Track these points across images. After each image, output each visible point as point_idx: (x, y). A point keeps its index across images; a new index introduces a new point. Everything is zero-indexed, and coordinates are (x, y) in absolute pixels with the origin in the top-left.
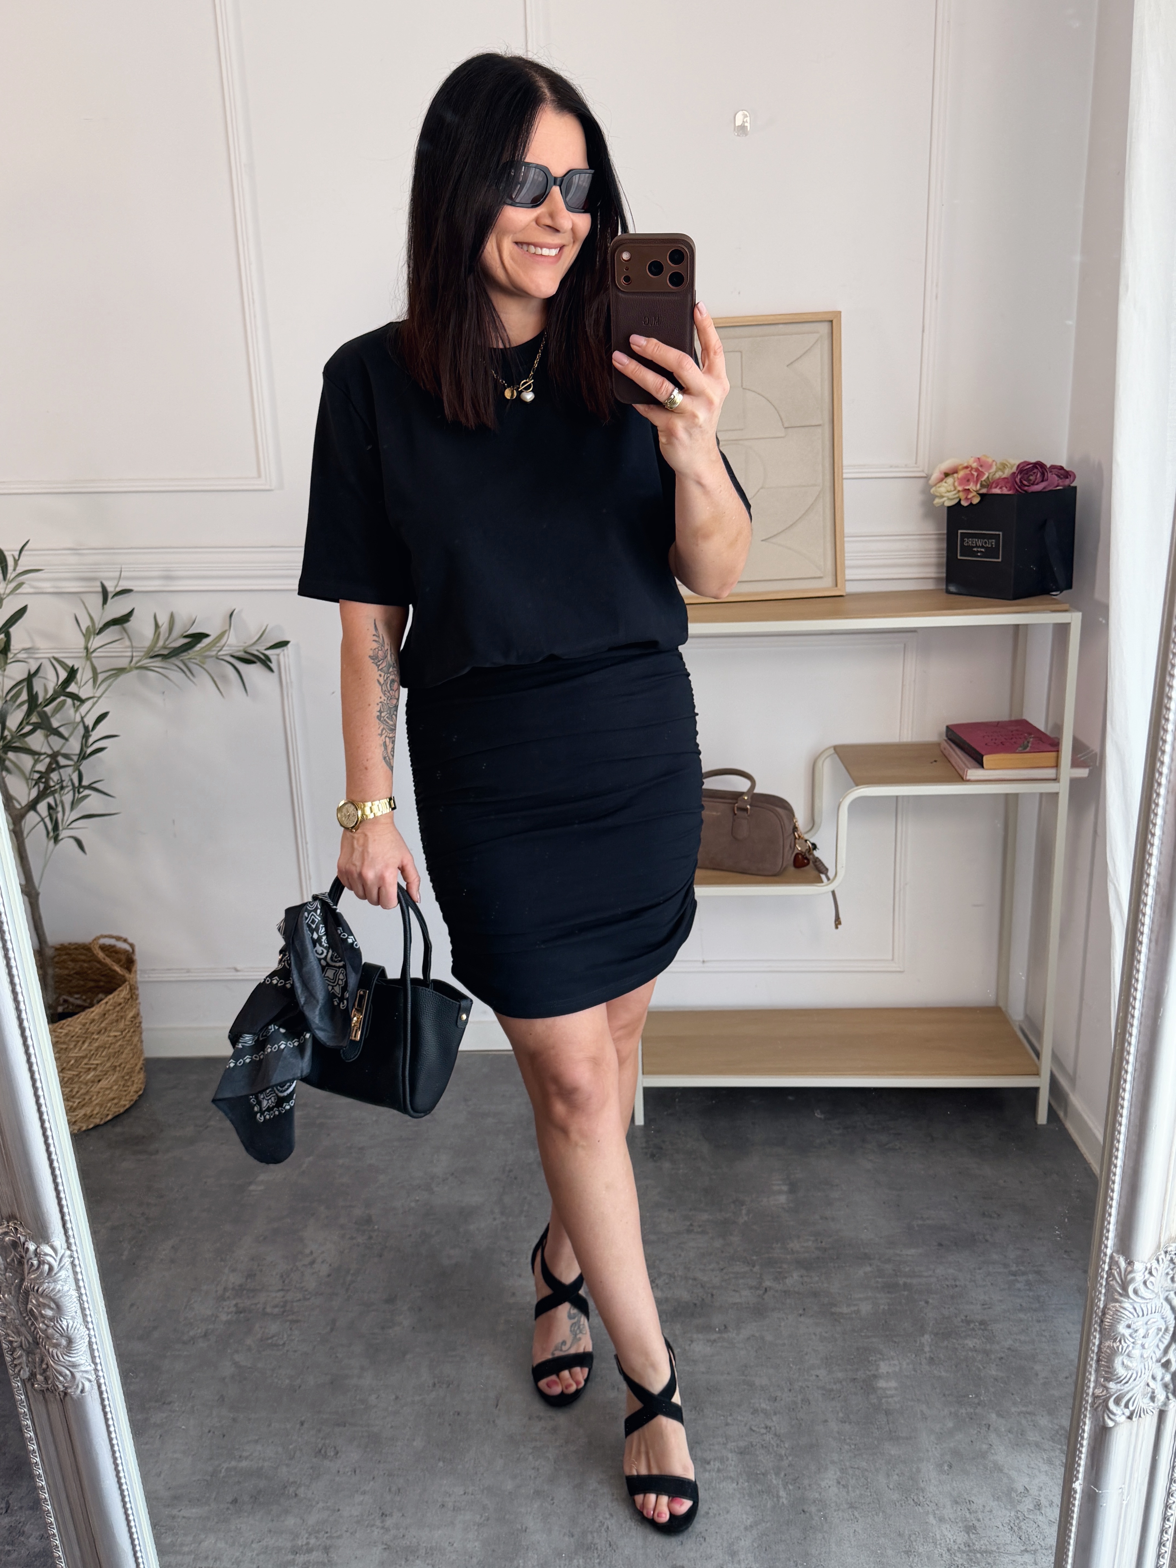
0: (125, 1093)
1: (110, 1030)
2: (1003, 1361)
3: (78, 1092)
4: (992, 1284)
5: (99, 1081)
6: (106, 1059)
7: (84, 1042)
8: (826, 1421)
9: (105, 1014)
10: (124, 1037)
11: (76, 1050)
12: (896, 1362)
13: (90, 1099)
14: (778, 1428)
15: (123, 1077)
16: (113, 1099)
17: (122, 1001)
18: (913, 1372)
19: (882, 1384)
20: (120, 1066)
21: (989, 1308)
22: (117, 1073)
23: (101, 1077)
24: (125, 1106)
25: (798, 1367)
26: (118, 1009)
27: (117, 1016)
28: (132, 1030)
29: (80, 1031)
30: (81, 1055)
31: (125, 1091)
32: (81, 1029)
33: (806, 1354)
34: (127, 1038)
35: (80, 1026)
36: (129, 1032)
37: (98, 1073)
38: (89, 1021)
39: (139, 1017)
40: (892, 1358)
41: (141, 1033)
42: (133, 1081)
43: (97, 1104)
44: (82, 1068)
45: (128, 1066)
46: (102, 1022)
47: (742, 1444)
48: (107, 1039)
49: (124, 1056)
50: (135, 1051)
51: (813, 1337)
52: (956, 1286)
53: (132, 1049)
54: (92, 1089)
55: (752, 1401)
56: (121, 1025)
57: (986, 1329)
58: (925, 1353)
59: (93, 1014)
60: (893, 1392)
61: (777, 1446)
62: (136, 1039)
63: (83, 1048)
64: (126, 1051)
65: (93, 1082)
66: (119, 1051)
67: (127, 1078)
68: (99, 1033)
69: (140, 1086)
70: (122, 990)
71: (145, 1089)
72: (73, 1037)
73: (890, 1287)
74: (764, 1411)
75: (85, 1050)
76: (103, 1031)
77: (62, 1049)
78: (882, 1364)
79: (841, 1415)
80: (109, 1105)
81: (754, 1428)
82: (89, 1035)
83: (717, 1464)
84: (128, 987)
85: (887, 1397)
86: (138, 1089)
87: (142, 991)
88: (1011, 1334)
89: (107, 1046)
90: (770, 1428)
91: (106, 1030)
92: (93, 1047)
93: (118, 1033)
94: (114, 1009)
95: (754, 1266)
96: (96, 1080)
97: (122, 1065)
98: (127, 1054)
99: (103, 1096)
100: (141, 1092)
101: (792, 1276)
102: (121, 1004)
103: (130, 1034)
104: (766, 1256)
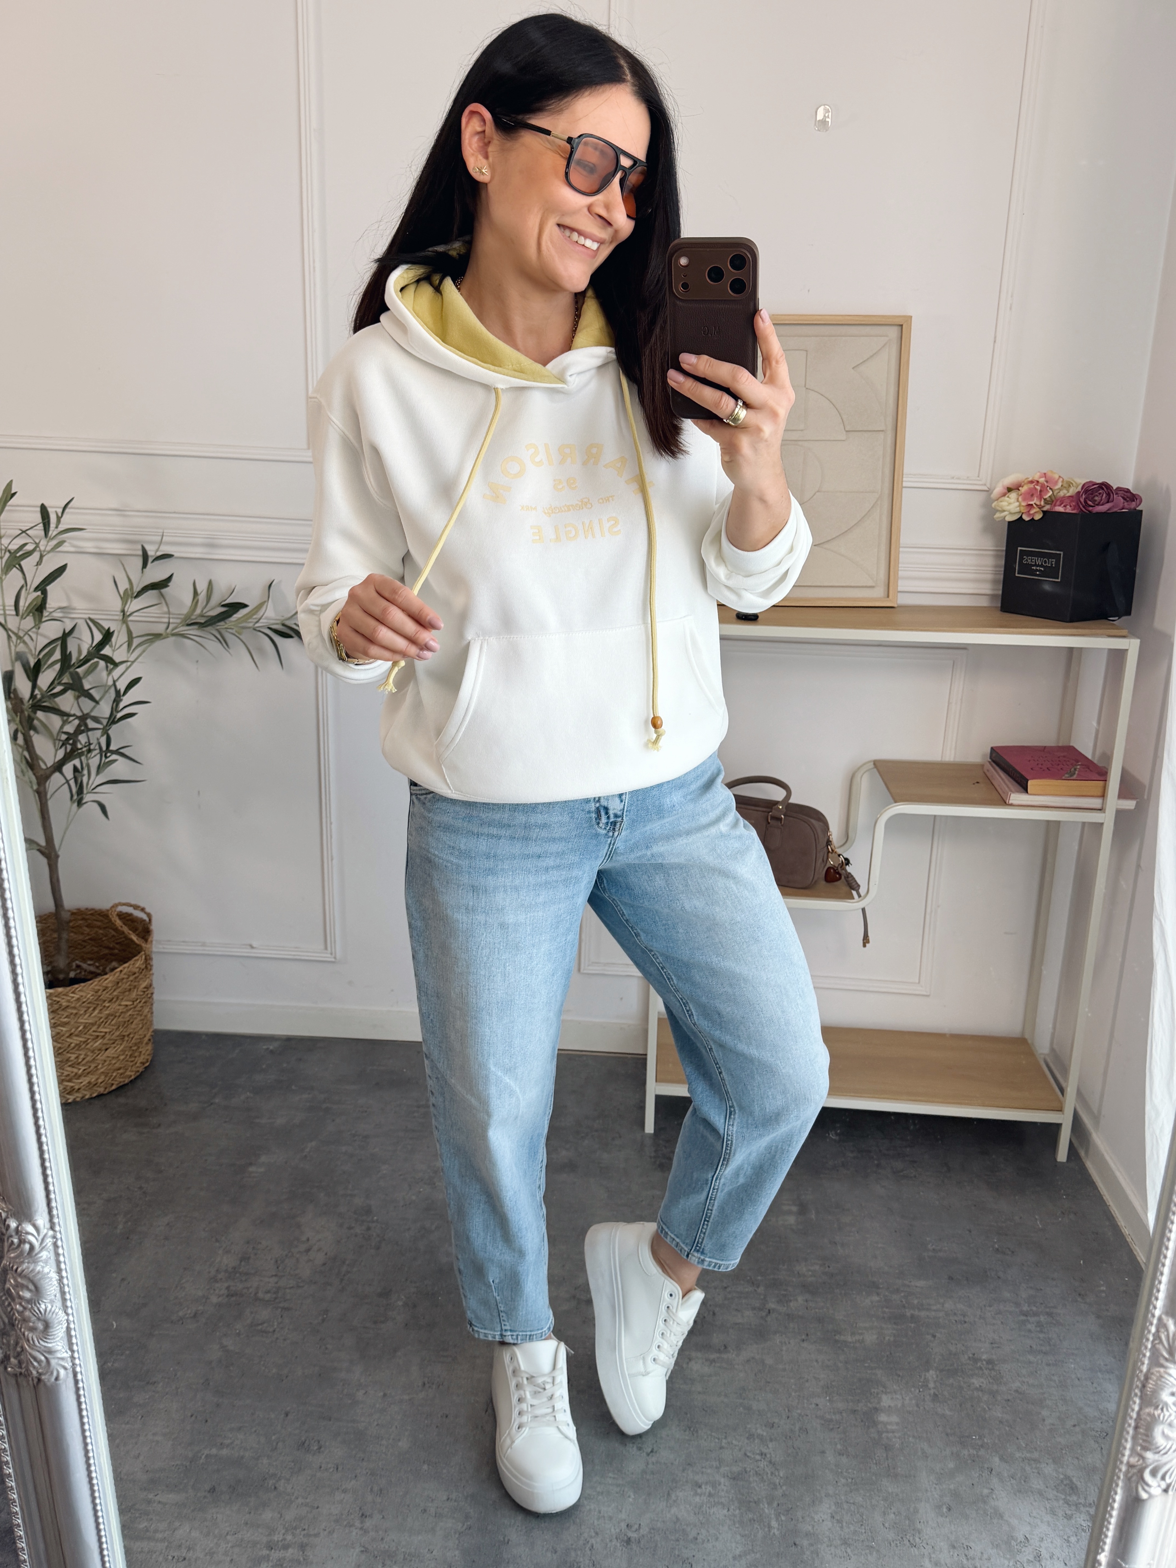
0: (132, 1064)
1: (122, 999)
2: (1010, 1403)
4: (1002, 1323)
5: (106, 1050)
6: (115, 1028)
7: (94, 1009)
8: (823, 1452)
9: (118, 983)
10: (135, 1007)
11: (86, 1017)
12: (899, 1396)
13: (95, 1067)
14: (773, 1455)
15: (131, 1047)
16: (119, 1069)
17: (137, 970)
18: (916, 1408)
19: (883, 1418)
20: (128, 1035)
21: (998, 1347)
22: (125, 1042)
23: (108, 1046)
24: (130, 1076)
25: (798, 1394)
26: (131, 978)
27: (130, 985)
28: (143, 1001)
29: (91, 999)
30: (90, 1021)
31: (132, 1061)
32: (92, 995)
33: (807, 1381)
34: (138, 1008)
35: (91, 993)
36: (140, 1002)
37: (105, 1041)
38: (102, 989)
39: (151, 988)
40: (895, 1392)
41: (150, 1004)
42: (141, 1052)
43: (103, 1073)
44: (90, 1036)
45: (137, 1037)
46: (115, 990)
47: (735, 1469)
48: (118, 1007)
49: (133, 1026)
50: (145, 1022)
51: (815, 1364)
52: (965, 1322)
53: (141, 1020)
54: (100, 1057)
55: (749, 1426)
56: (134, 995)
57: (993, 1369)
58: (930, 1389)
59: (106, 982)
60: (895, 1427)
61: (772, 1474)
63: (93, 1015)
64: (136, 1022)
65: (100, 1049)
66: (129, 1021)
67: (134, 1048)
68: (110, 1001)
69: (147, 1057)
70: (138, 960)
71: (151, 1061)
72: (84, 1002)
73: (897, 1319)
74: (760, 1437)
75: (95, 1016)
76: (114, 1000)
77: (72, 1014)
78: (884, 1397)
80: (114, 1074)
81: (748, 1454)
82: (100, 1003)
83: (709, 1488)
84: (144, 957)
85: (888, 1432)
86: (145, 1061)
87: (155, 962)
88: (1019, 1376)
89: (118, 1014)
90: (765, 1455)
91: (118, 998)
92: (103, 1015)
93: (129, 1003)
94: (128, 978)
95: (758, 1287)
96: (104, 1048)
97: (131, 1036)
98: (137, 1024)
99: (109, 1065)
100: (147, 1064)
101: (797, 1300)
102: (135, 974)
103: (141, 1004)
104: (772, 1277)
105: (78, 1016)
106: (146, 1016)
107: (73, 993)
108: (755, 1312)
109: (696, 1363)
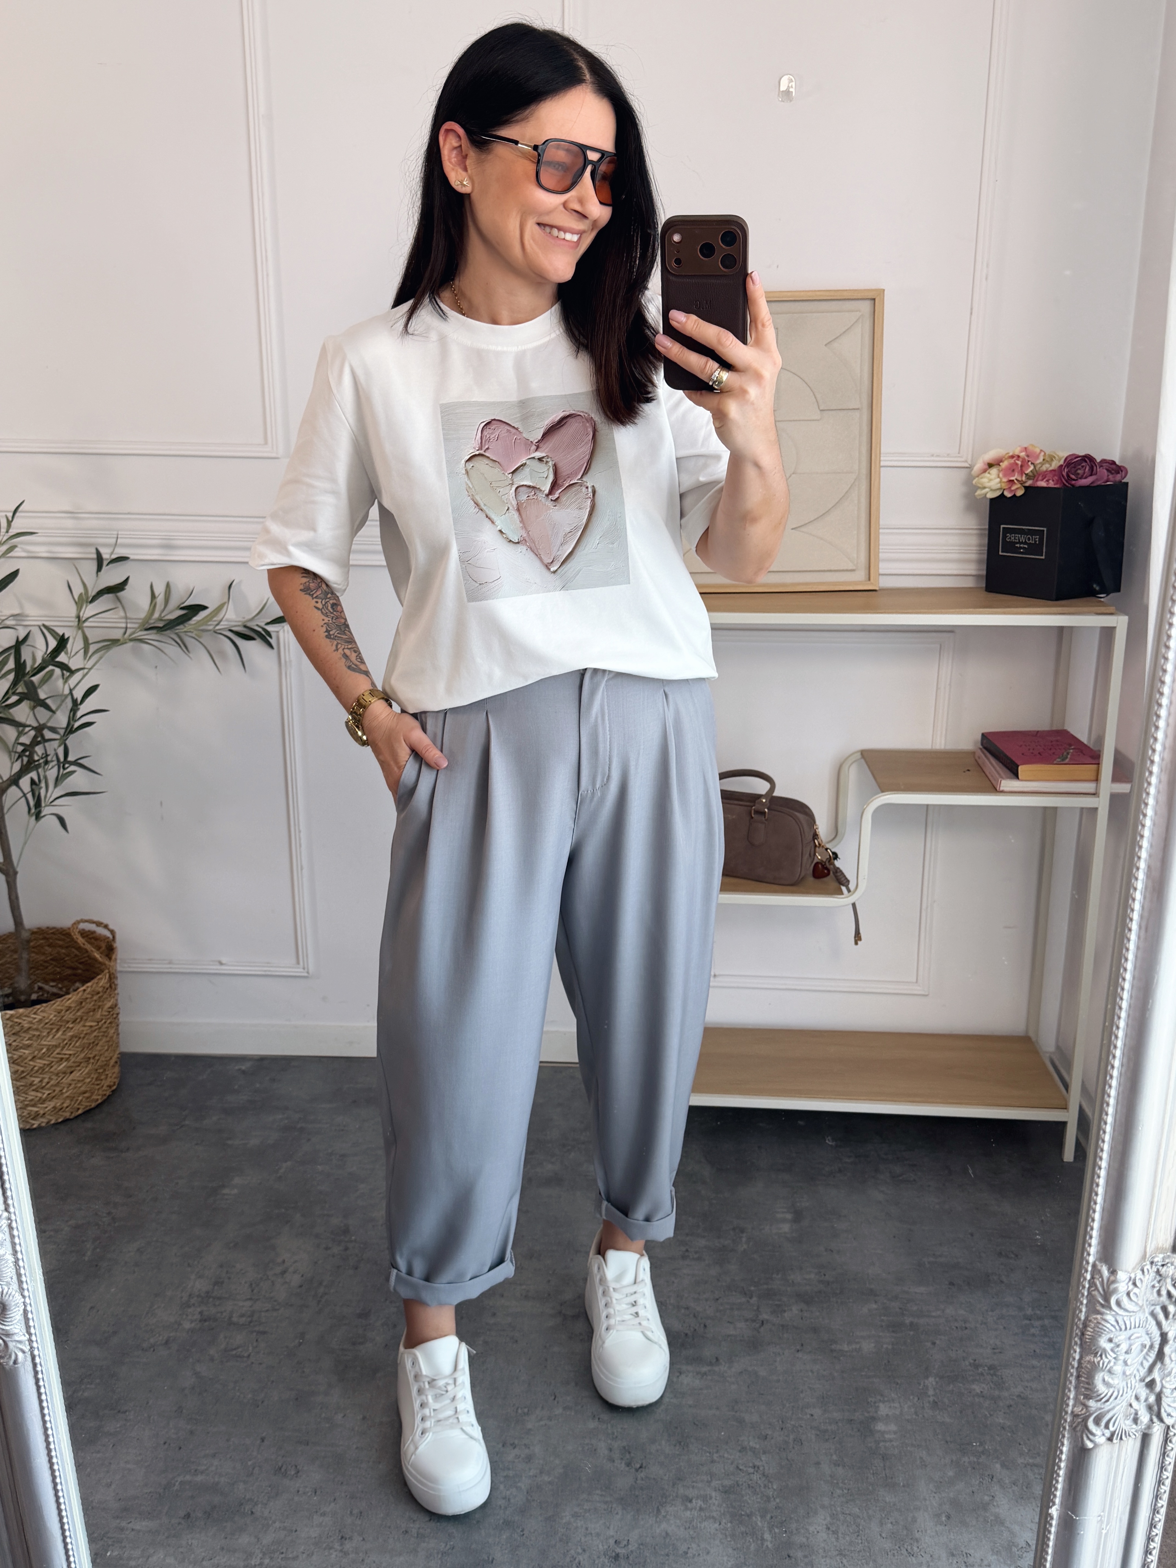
0: (98, 1087)
1: (87, 1020)
2: (1012, 1409)
3: (48, 1083)
4: (1004, 1328)
6: (79, 1050)
8: (818, 1463)
9: (81, 1003)
10: (100, 1028)
12: (897, 1405)
14: (767, 1468)
15: (96, 1070)
16: (84, 1093)
17: (99, 989)
18: (914, 1416)
19: (880, 1427)
20: (93, 1058)
21: (1000, 1353)
22: (90, 1065)
23: (73, 1069)
24: (97, 1100)
25: (792, 1404)
26: (95, 998)
27: (94, 1005)
28: (109, 1021)
31: (99, 1084)
33: (802, 1392)
34: (103, 1029)
38: (64, 1009)
39: (117, 1009)
40: (893, 1400)
41: (118, 1026)
42: (107, 1075)
44: (54, 1057)
45: (103, 1059)
46: (78, 1010)
47: (727, 1483)
48: (82, 1028)
49: (98, 1048)
50: (111, 1043)
51: (810, 1374)
52: (966, 1328)
53: (108, 1041)
55: (741, 1439)
56: (98, 1015)
57: (995, 1375)
58: (929, 1396)
59: (69, 1001)
60: (892, 1436)
61: (765, 1486)
62: (112, 1031)
63: (56, 1037)
64: (101, 1044)
66: (94, 1042)
67: (101, 1070)
68: (74, 1022)
69: (113, 1080)
70: (101, 979)
71: (118, 1084)
73: (895, 1327)
74: (753, 1450)
75: (59, 1038)
76: (78, 1020)
78: (881, 1405)
79: (834, 1457)
80: (80, 1098)
81: (741, 1467)
83: (700, 1503)
84: (107, 976)
85: (885, 1441)
86: (112, 1084)
88: (1022, 1381)
89: (82, 1036)
90: (758, 1468)
91: (82, 1019)
93: (94, 1024)
95: (751, 1298)
97: (97, 1058)
101: (791, 1310)
102: (99, 993)
103: (106, 1025)
104: (765, 1287)
106: (111, 1038)
108: (748, 1323)
109: (687, 1376)
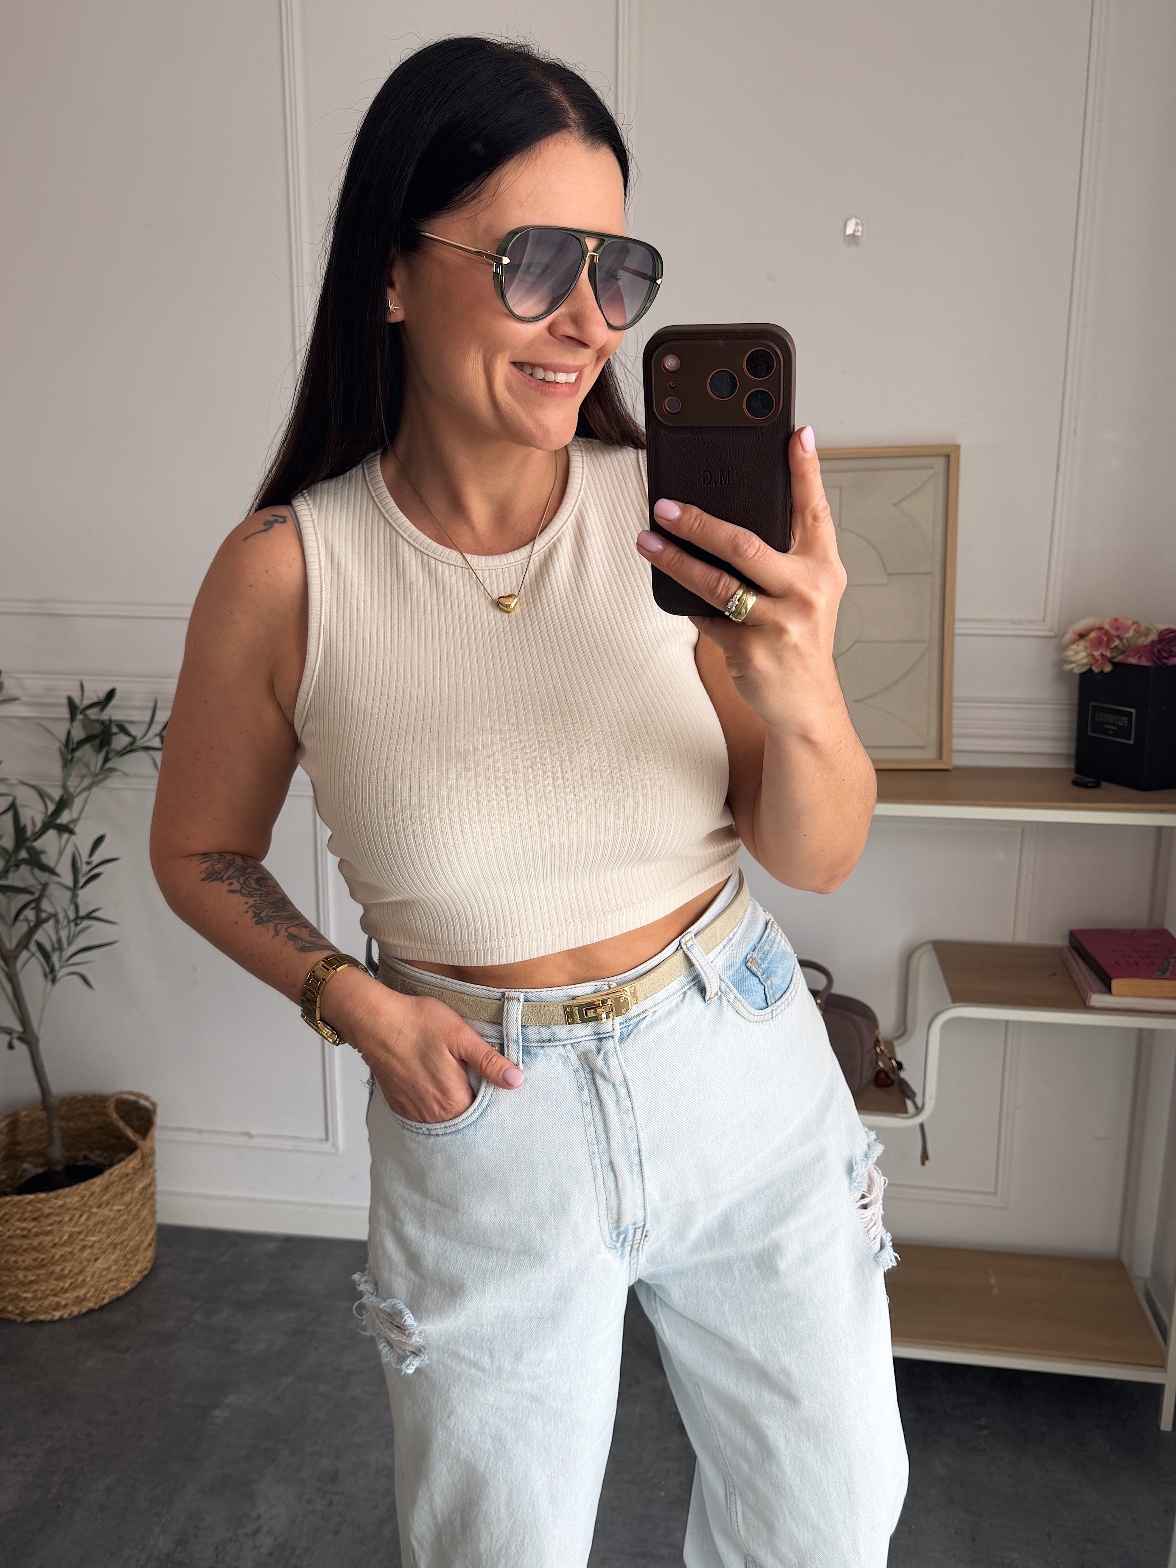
0: (124, 1274)
1: (113, 1205)
3: (70, 1271)
5: (96, 1260)
6: (105, 1236)
7: (81, 1216)
9: (107, 1187)
10: (130, 1211)
11: (71, 1225)
13: (84, 1280)
15: (125, 1257)
16: (111, 1280)
17: (129, 1171)
20: (122, 1243)
22: (118, 1251)
23: (98, 1256)
24: (124, 1288)
26: (124, 1180)
27: (122, 1188)
28: (141, 1203)
29: (77, 1205)
30: (76, 1229)
31: (127, 1271)
32: (77, 1201)
34: (134, 1211)
35: (77, 1198)
37: (95, 1251)
38: (88, 1193)
39: (152, 1187)
41: (153, 1205)
42: (138, 1260)
43: (92, 1286)
44: (77, 1244)
45: (132, 1243)
46: (104, 1195)
48: (108, 1213)
49: (127, 1232)
50: (142, 1225)
53: (139, 1225)
54: (88, 1269)
56: (127, 1198)
59: (95, 1185)
62: (144, 1213)
63: (80, 1223)
64: (130, 1228)
65: (89, 1260)
66: (122, 1227)
67: (129, 1256)
68: (99, 1207)
69: (145, 1264)
70: (134, 1158)
71: (151, 1270)
72: (68, 1209)
75: (82, 1224)
76: (104, 1206)
77: (55, 1222)
80: (106, 1287)
82: (87, 1209)
84: (141, 1154)
86: (144, 1268)
87: (160, 1160)
89: (108, 1221)
91: (108, 1203)
92: (91, 1223)
93: (122, 1207)
94: (120, 1180)
96: (93, 1258)
97: (125, 1243)
98: (133, 1230)
99: (100, 1276)
100: (146, 1272)
102: (127, 1175)
103: (138, 1207)
105: (61, 1223)
106: (144, 1220)
107: (56, 1198)
